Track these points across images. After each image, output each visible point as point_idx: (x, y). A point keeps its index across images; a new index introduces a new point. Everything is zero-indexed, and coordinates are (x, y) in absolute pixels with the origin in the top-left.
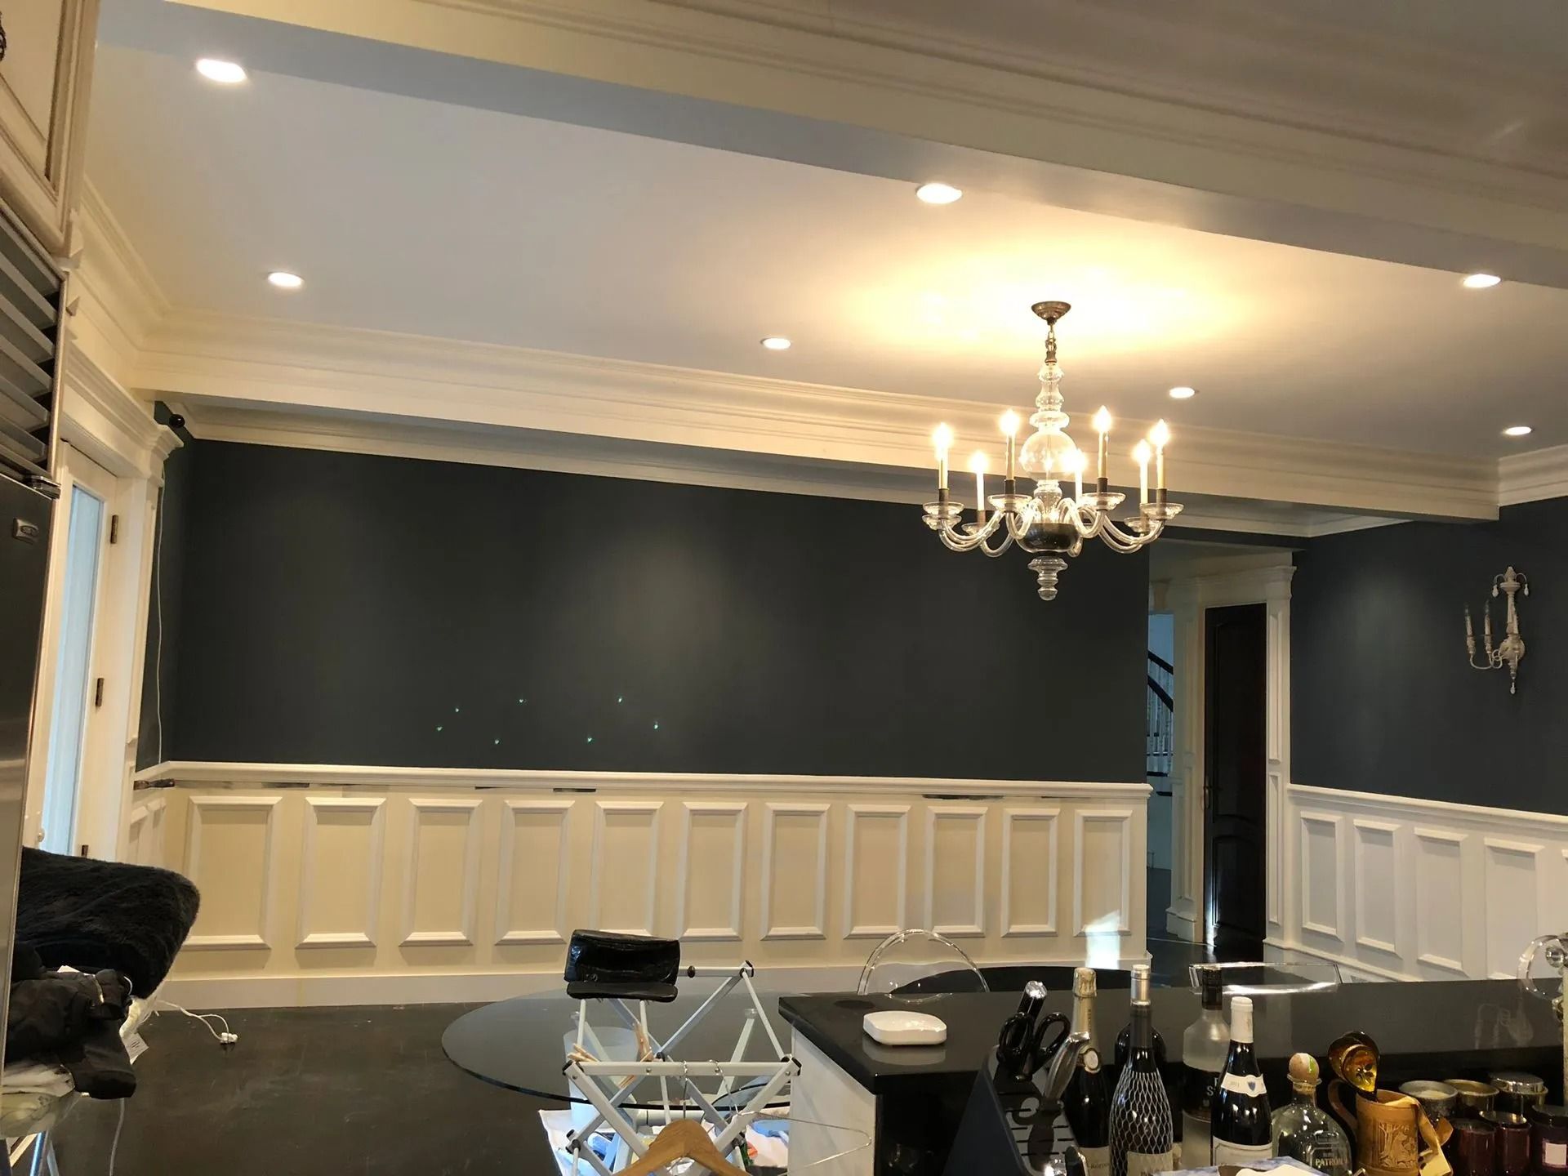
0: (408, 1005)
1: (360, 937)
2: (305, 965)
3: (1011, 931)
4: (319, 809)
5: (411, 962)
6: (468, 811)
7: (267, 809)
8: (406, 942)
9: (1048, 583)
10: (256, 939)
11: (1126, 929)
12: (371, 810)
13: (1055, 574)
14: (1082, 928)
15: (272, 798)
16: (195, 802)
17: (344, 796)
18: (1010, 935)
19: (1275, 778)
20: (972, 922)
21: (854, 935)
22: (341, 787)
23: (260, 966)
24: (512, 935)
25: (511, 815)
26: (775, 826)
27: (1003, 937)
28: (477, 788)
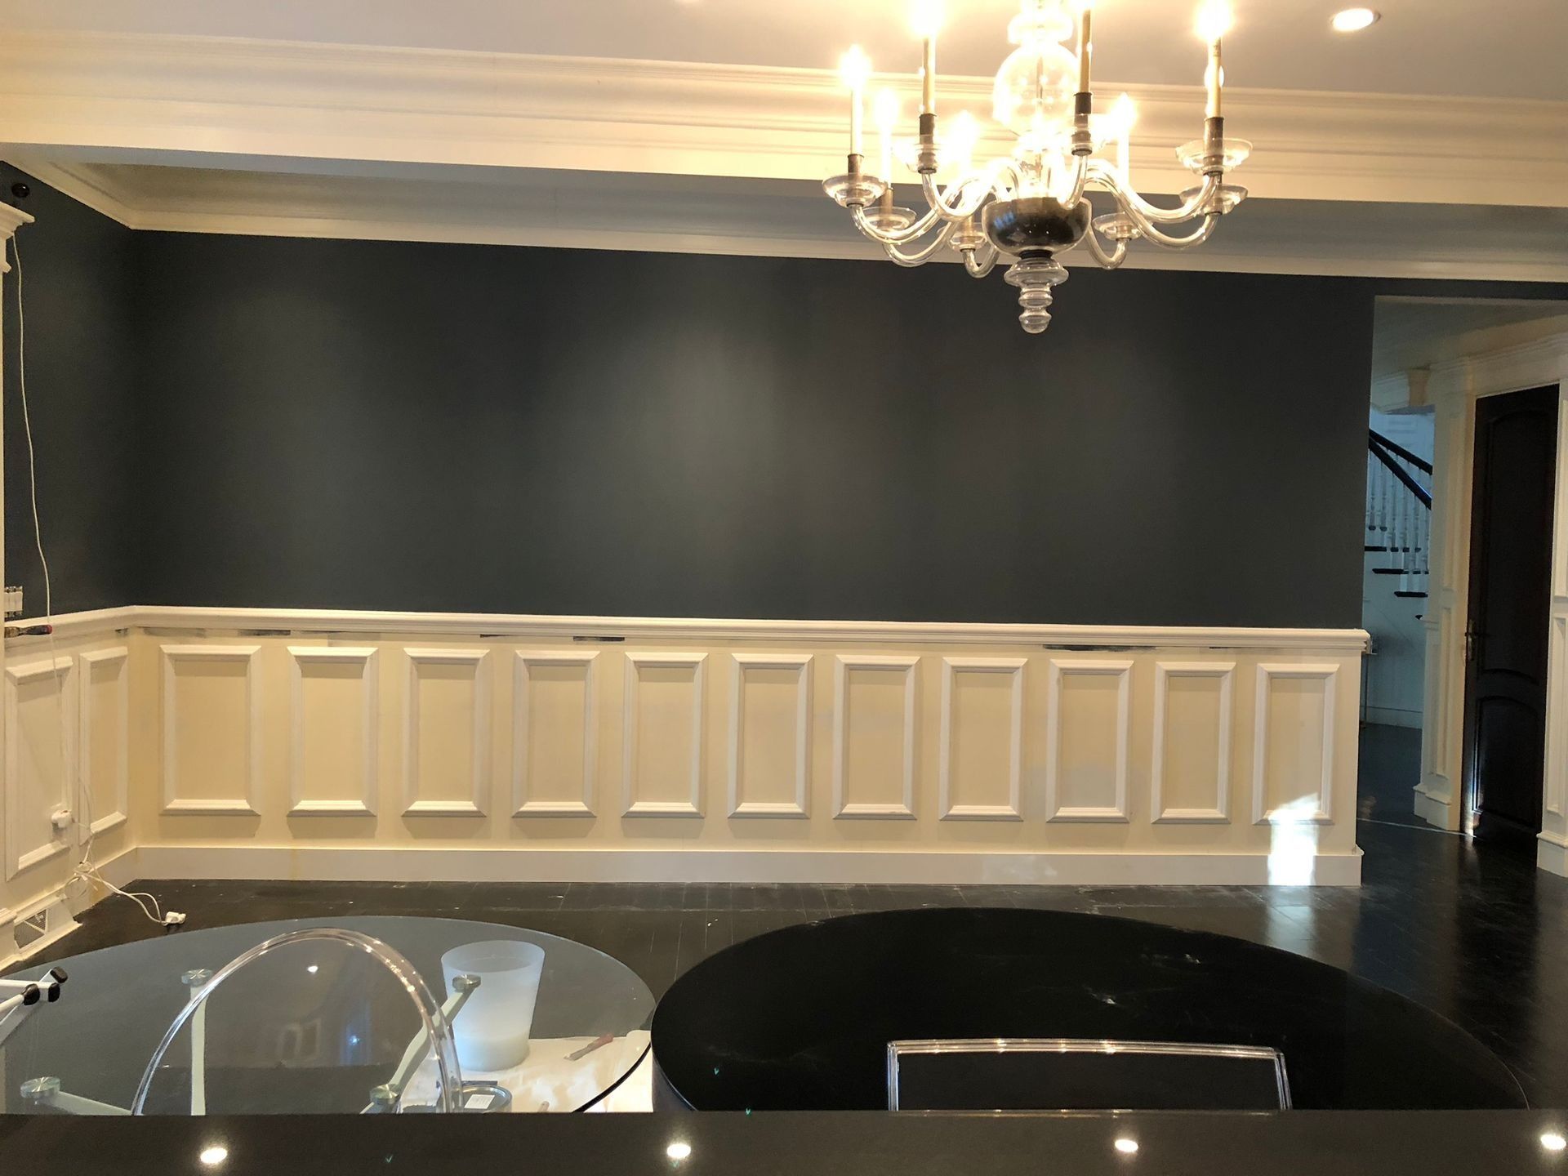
0: (410, 883)
1: (358, 805)
2: (297, 835)
3: (1164, 815)
4: (303, 660)
5: (418, 835)
6: (473, 662)
7: (245, 659)
8: (407, 812)
9: (1035, 302)
10: (242, 804)
11: (1326, 817)
12: (361, 661)
13: (1048, 289)
14: (1263, 814)
15: (249, 648)
16: (166, 651)
17: (330, 645)
18: (1162, 821)
19: (1562, 621)
20: (1111, 804)
21: (952, 816)
22: (326, 634)
23: (250, 834)
24: (530, 806)
25: (523, 668)
26: (848, 682)
27: (1154, 823)
28: (482, 636)
